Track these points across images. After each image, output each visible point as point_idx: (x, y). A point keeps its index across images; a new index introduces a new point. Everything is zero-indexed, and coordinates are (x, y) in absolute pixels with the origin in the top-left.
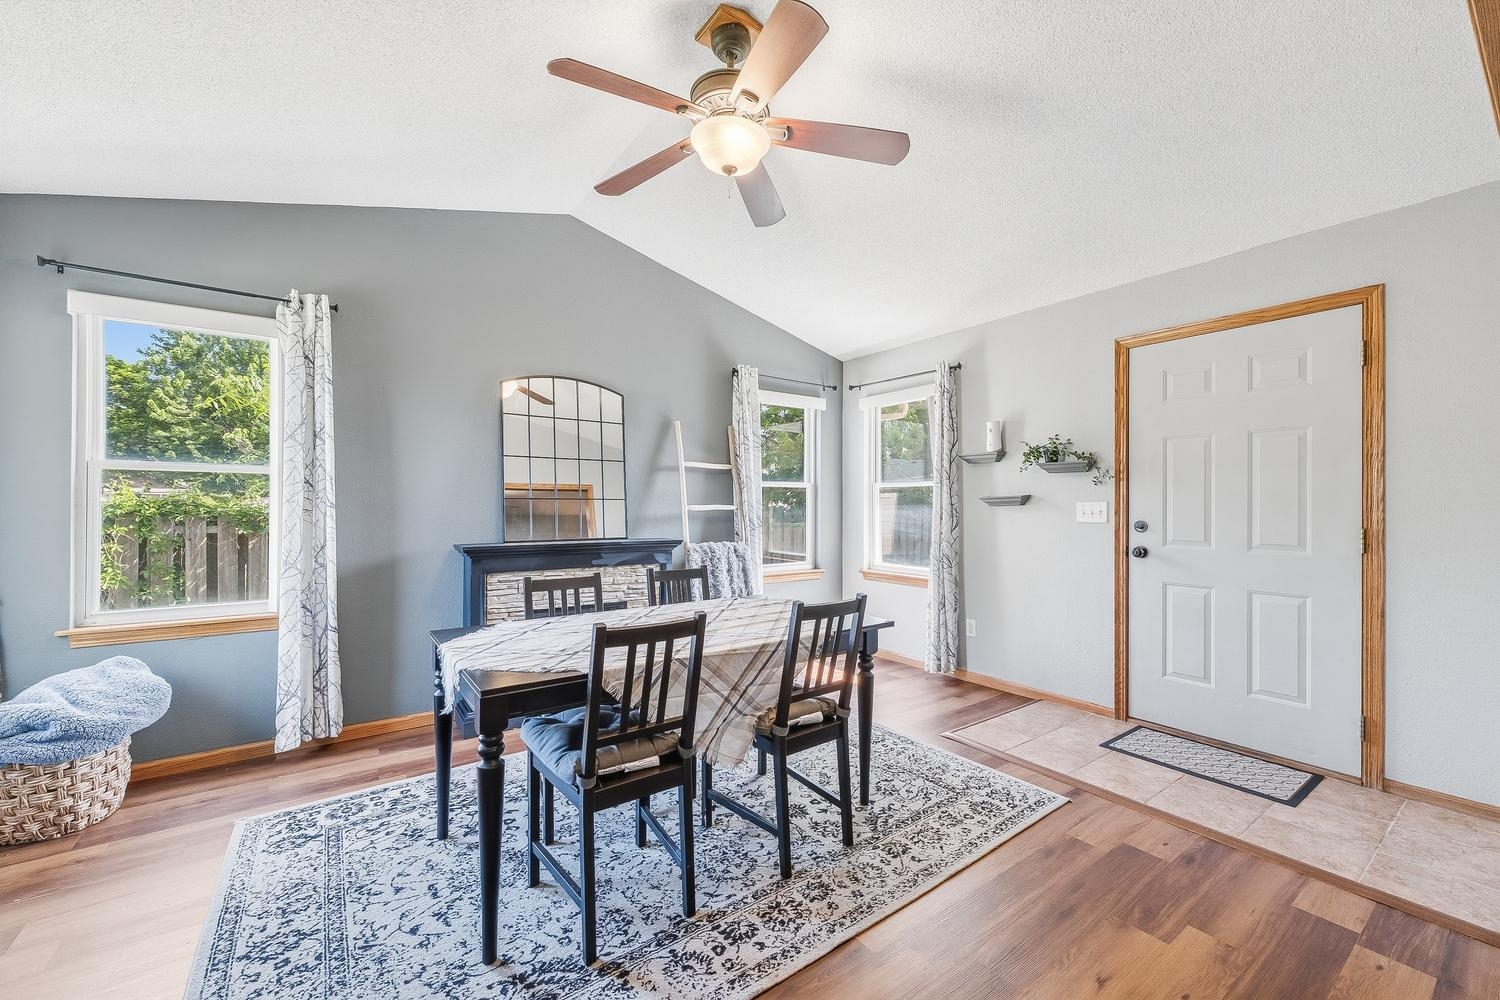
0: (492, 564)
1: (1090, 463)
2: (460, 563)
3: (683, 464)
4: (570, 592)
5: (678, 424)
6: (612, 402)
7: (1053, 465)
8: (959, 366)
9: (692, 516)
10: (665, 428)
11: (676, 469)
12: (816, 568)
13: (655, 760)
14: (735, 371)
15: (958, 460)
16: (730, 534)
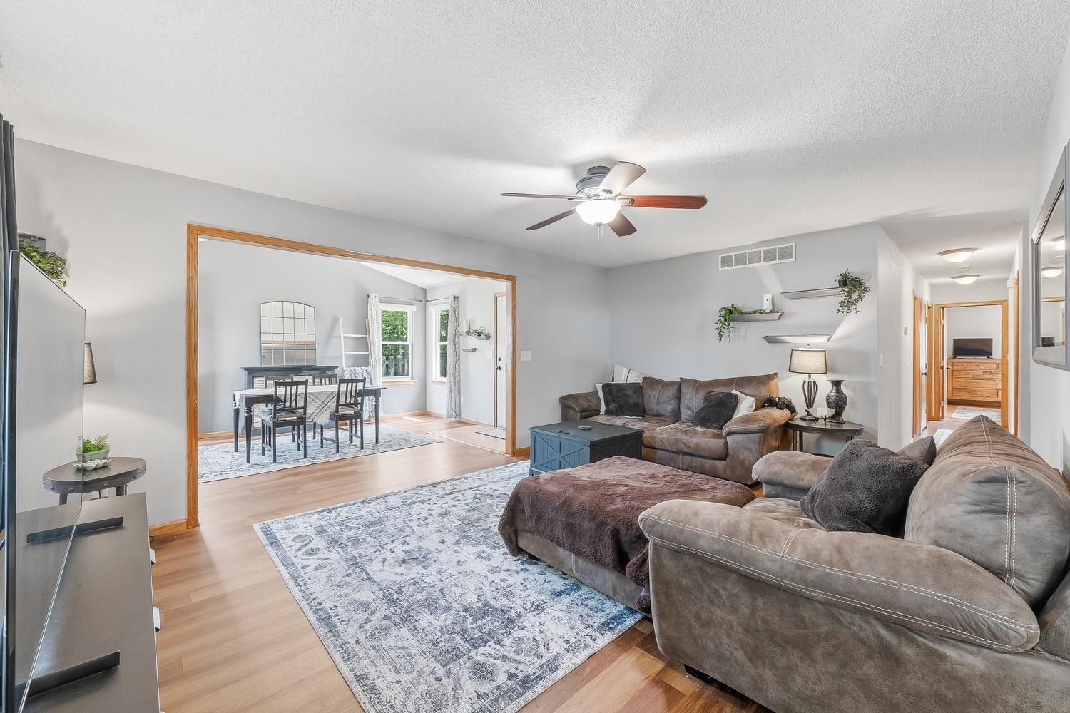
0: (256, 374)
1: (488, 337)
2: (244, 373)
3: (342, 335)
4: (289, 388)
5: (341, 319)
6: (309, 311)
7: (479, 337)
8: (457, 297)
9: (347, 357)
10: (335, 321)
11: (340, 337)
12: (413, 379)
13: (296, 418)
14: (368, 296)
15: (456, 334)
16: (367, 365)
